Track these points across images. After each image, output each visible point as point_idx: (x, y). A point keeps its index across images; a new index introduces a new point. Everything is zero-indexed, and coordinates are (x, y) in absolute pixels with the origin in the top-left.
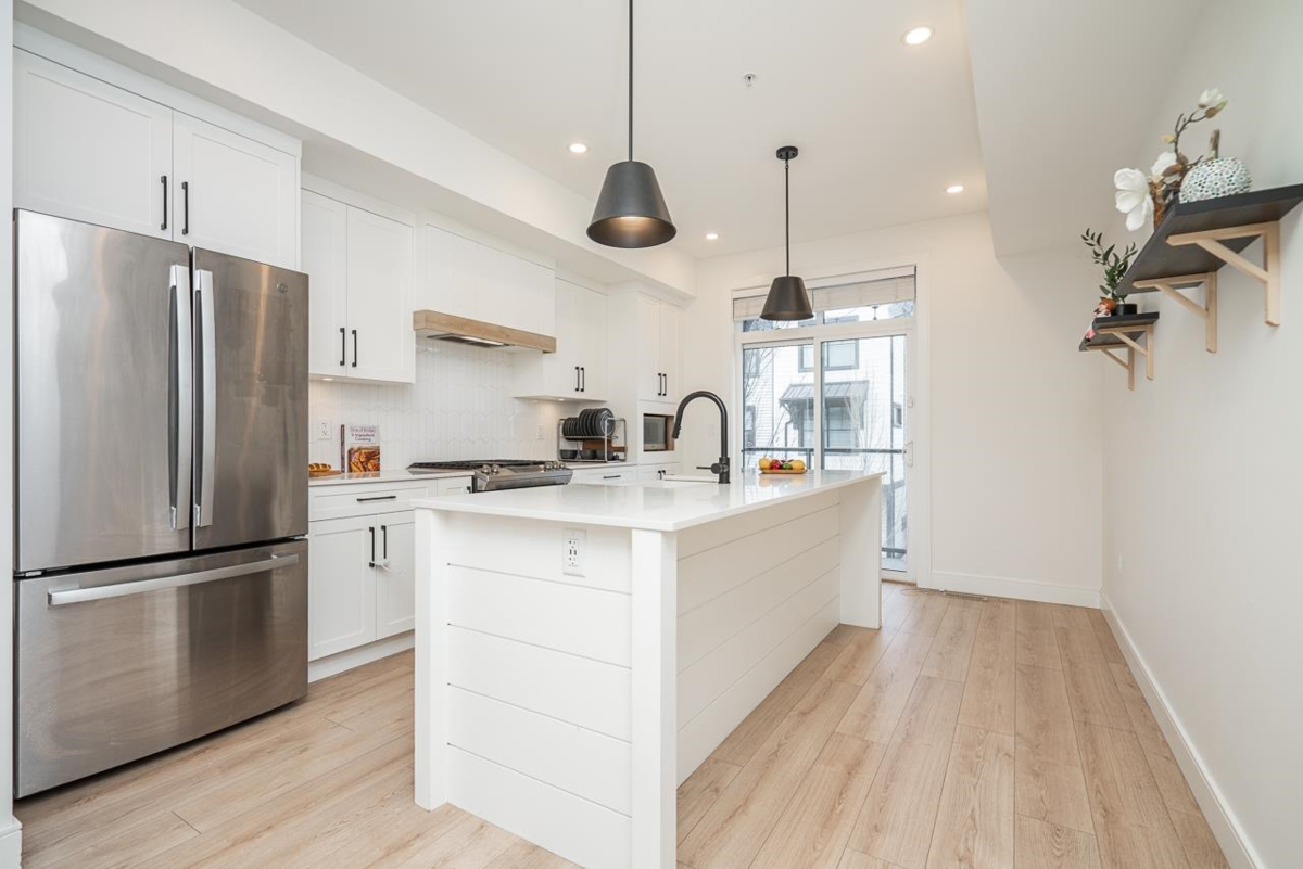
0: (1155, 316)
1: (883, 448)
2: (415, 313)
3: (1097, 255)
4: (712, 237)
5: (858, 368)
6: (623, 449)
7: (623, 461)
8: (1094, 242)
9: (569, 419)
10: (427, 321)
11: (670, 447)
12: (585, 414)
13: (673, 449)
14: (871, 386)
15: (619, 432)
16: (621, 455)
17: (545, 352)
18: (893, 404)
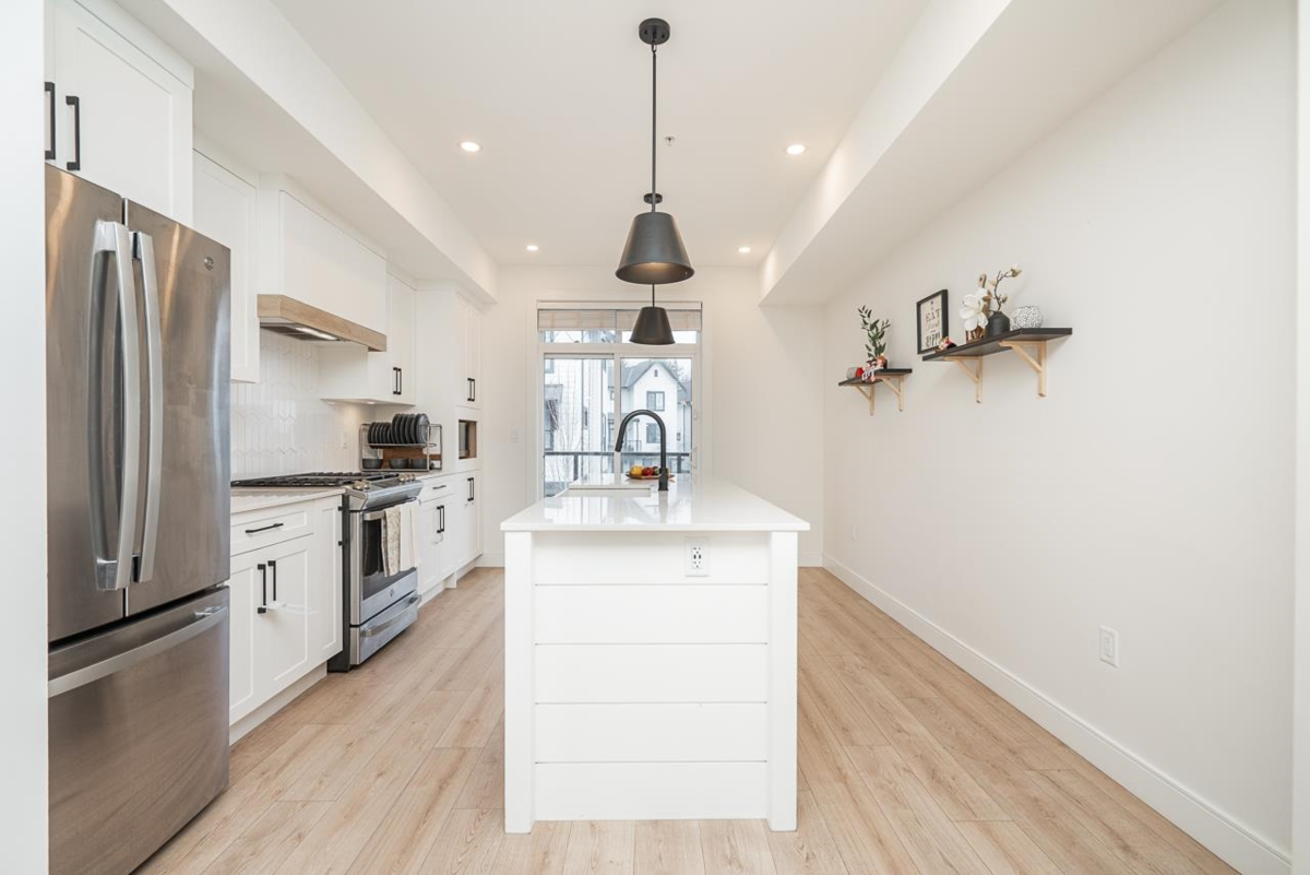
0: (910, 371)
1: (595, 451)
2: (259, 296)
3: (865, 323)
4: (532, 248)
5: (553, 372)
6: (439, 457)
7: (440, 469)
8: (866, 315)
9: (374, 424)
10: (282, 308)
11: (472, 453)
12: (399, 419)
13: (475, 456)
14: (564, 390)
15: (435, 439)
16: (437, 464)
17: (371, 349)
18: (583, 407)
